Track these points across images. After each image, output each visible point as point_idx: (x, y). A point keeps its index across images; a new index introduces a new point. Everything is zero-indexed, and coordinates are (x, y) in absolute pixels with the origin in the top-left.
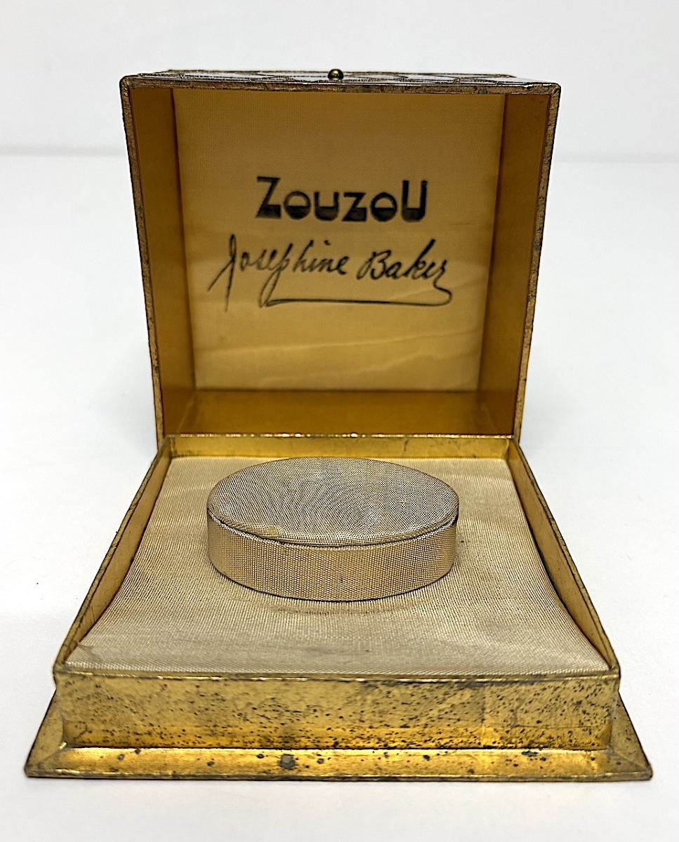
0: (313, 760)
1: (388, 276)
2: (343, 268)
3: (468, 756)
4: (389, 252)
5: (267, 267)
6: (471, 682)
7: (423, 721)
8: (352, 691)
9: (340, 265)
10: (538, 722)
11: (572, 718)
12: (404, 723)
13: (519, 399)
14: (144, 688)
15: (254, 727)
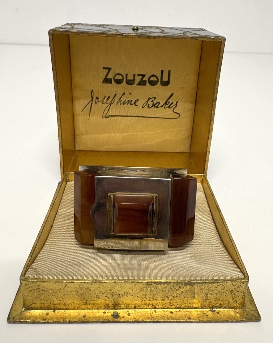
0: (126, 314)
1: (154, 107)
2: (137, 104)
3: (188, 311)
4: (155, 98)
5: (106, 102)
6: (190, 283)
7: (170, 298)
8: (142, 286)
9: (135, 102)
10: (216, 298)
11: (229, 297)
12: (163, 299)
13: (207, 159)
14: (58, 286)
15: (102, 301)
